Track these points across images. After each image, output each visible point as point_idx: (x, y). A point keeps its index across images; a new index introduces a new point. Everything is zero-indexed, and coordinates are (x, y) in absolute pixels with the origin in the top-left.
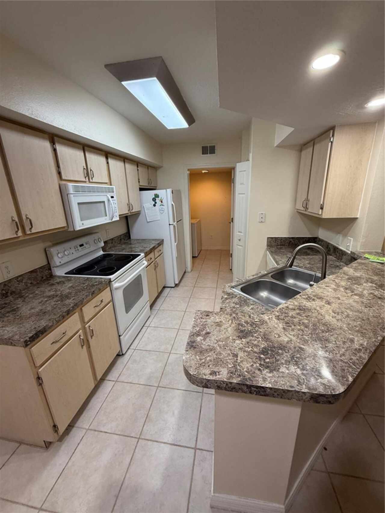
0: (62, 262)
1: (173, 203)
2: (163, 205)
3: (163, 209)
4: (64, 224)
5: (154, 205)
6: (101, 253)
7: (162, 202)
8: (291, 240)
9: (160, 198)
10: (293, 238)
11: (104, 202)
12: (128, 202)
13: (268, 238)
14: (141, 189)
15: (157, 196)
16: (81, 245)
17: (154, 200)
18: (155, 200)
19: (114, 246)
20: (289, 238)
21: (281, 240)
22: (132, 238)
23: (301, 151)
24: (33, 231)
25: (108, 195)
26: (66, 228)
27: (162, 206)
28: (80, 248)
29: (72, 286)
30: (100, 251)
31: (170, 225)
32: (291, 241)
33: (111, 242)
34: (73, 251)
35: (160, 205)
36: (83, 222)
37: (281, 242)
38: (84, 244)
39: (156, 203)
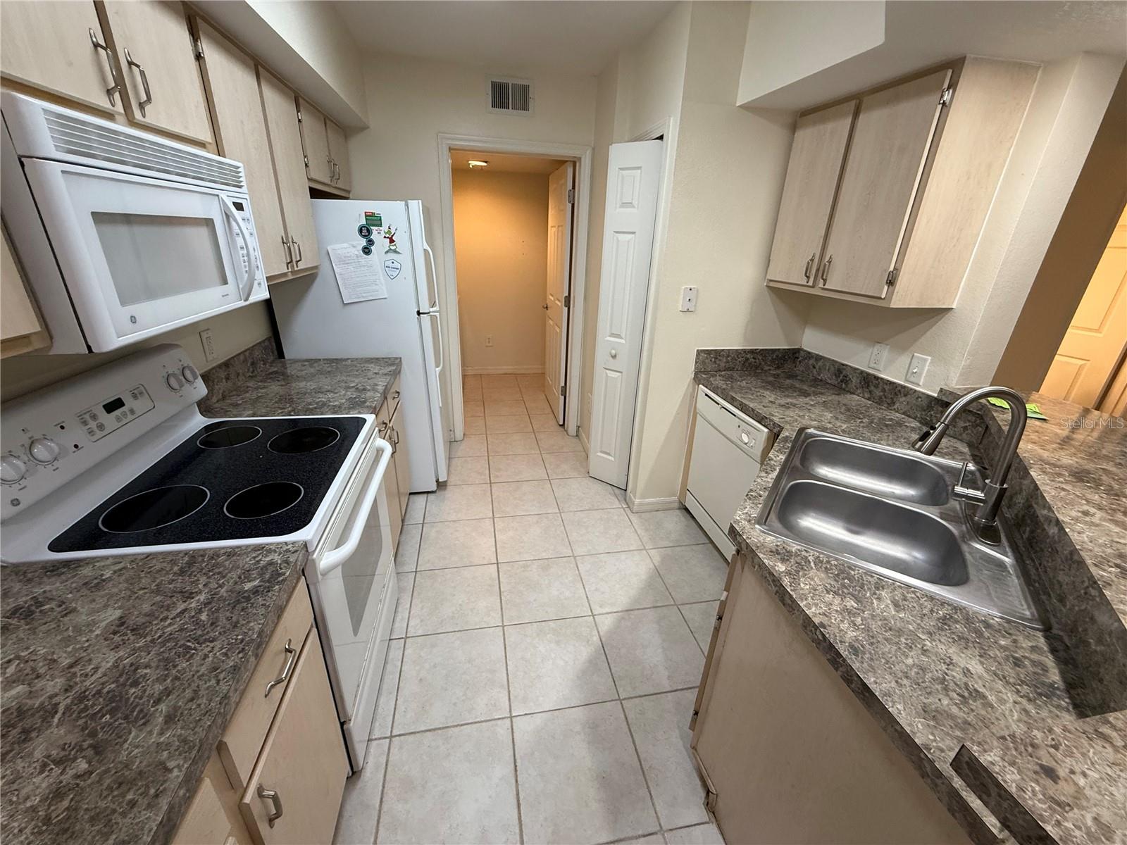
0: (27, 499)
1: (427, 247)
2: (395, 251)
3: (396, 265)
5: (367, 251)
6: (199, 422)
7: (392, 241)
8: (748, 356)
9: (384, 228)
10: (752, 351)
11: (209, 223)
13: (699, 352)
14: (316, 194)
15: (373, 220)
16: (113, 406)
17: (365, 231)
18: (369, 232)
19: (239, 391)
20: (745, 351)
21: (728, 356)
22: (288, 354)
23: (794, 128)
25: (223, 195)
27: (392, 256)
28: (109, 420)
29: (122, 622)
30: (193, 414)
31: (419, 313)
32: (747, 359)
34: (77, 434)
35: (387, 252)
36: (136, 309)
37: (728, 362)
38: (127, 400)
39: (371, 242)
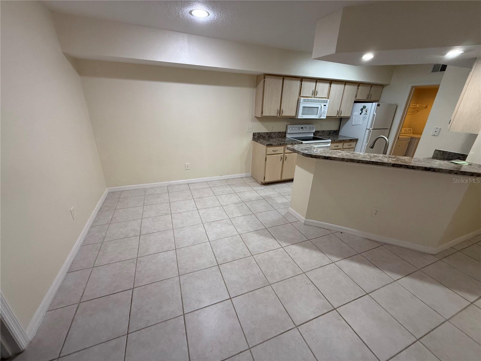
0: (290, 132)
1: (375, 113)
2: (366, 114)
3: (365, 117)
4: (294, 115)
5: (361, 114)
6: (312, 135)
7: (366, 112)
9: (366, 109)
11: (318, 108)
12: (338, 110)
13: (436, 150)
14: (355, 102)
15: (364, 107)
17: (362, 110)
18: (363, 110)
20: (459, 154)
21: (449, 154)
24: (282, 115)
25: (322, 104)
26: (295, 117)
27: (365, 115)
28: (301, 129)
30: (312, 134)
31: (366, 129)
33: (322, 132)
34: (297, 129)
35: (365, 114)
36: (303, 115)
37: (449, 156)
38: (304, 128)
39: (362, 112)
